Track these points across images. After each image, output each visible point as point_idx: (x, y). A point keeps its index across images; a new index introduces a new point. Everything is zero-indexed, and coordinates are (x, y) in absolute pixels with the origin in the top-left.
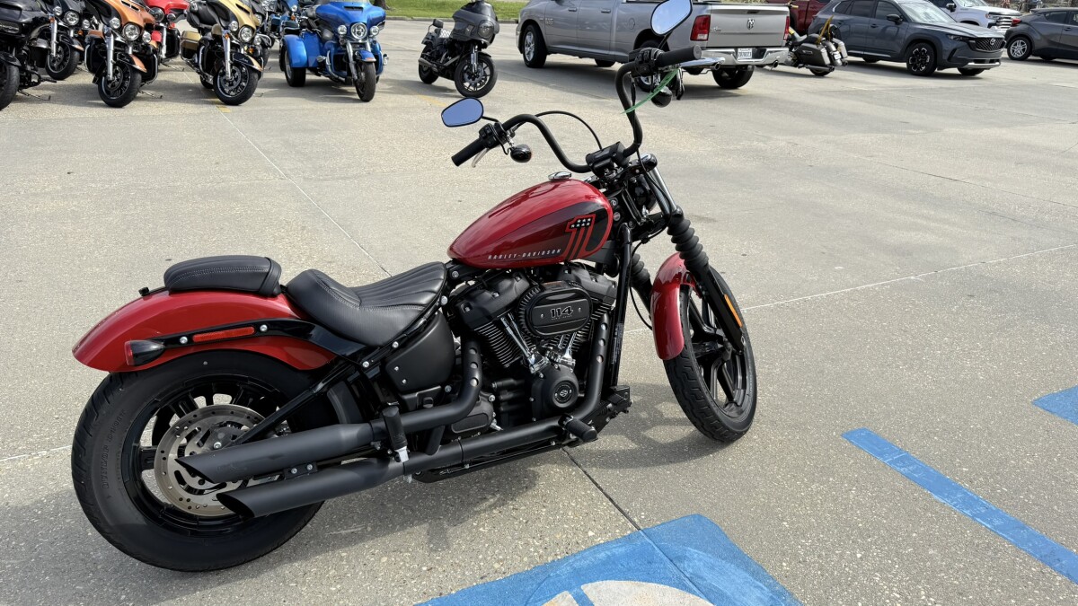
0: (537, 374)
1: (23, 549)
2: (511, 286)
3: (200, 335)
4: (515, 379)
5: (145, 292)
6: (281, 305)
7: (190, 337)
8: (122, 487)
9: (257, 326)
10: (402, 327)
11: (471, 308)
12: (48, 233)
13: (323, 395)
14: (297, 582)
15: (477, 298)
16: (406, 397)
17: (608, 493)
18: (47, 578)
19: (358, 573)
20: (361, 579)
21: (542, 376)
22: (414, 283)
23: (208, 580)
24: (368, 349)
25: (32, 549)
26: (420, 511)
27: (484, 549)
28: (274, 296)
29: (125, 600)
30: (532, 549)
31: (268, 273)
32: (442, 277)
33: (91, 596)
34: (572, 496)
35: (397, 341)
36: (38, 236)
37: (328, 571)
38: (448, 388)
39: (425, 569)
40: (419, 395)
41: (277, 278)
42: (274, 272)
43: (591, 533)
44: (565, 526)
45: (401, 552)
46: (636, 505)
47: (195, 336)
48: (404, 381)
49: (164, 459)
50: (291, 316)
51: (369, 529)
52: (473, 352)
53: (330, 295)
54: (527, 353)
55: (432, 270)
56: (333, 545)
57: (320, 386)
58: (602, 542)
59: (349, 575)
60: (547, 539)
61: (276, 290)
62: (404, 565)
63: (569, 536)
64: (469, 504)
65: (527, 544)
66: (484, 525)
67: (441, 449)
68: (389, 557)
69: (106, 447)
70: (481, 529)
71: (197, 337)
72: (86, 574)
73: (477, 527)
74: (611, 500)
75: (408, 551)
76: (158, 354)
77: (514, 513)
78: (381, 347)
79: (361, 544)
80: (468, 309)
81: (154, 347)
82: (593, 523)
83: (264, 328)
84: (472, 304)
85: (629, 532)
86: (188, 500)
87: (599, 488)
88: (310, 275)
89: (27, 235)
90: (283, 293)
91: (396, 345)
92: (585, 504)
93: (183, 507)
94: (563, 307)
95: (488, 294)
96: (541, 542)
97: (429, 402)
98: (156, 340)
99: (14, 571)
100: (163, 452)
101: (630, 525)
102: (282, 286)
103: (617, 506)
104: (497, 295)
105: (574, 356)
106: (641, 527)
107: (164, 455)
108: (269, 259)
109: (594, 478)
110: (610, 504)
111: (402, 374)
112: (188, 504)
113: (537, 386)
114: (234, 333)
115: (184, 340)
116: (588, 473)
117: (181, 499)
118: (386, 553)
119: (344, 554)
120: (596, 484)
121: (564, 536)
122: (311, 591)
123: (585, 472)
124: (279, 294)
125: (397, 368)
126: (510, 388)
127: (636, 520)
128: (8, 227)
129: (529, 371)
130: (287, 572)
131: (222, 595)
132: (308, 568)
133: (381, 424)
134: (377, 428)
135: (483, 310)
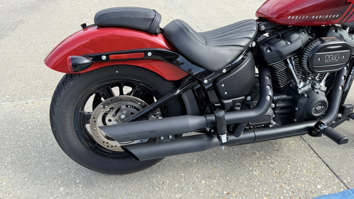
0: (303, 95)
1: (40, 146)
2: (299, 38)
3: (113, 56)
4: (287, 95)
5: (84, 26)
6: (160, 40)
7: (107, 56)
8: (75, 132)
9: (146, 52)
10: (229, 60)
11: (271, 50)
12: (73, 5)
13: (180, 96)
14: (159, 188)
15: (276, 44)
16: (225, 102)
17: (325, 161)
18: (48, 163)
19: (190, 189)
20: (191, 192)
21: (306, 95)
22: (238, 32)
23: (117, 178)
24: (208, 72)
25: (44, 146)
26: (220, 155)
27: (257, 186)
28: (156, 34)
29: (78, 183)
30: (285, 191)
31: (154, 19)
32: (255, 29)
33: (64, 178)
34: (304, 160)
35: (225, 69)
36: (70, 6)
37: (175, 184)
38: (249, 98)
39: (225, 192)
40: (233, 101)
41: (159, 23)
42: (157, 19)
43: (319, 187)
44: (303, 179)
45: (212, 179)
46: (343, 172)
47: (111, 56)
48: (226, 93)
49: (95, 121)
50: (164, 48)
51: (195, 161)
52: (267, 78)
53: (189, 36)
54: (298, 81)
55: (249, 24)
56: (178, 167)
57: (178, 91)
58: (327, 194)
59: (185, 188)
60: (293, 186)
61: (158, 31)
62: (214, 187)
63: (306, 186)
64: (246, 155)
65: (281, 187)
66: (255, 170)
67: (243, 133)
68: (206, 181)
69: (64, 113)
70: (254, 172)
71: (112, 57)
72: (64, 164)
73: (252, 171)
74: (327, 165)
75: (215, 179)
76: (88, 66)
77: (272, 165)
78: (216, 72)
79: (191, 169)
80: (269, 51)
81: (86, 61)
82: (319, 179)
83: (150, 54)
84: (272, 48)
85: (342, 190)
86: (107, 143)
87: (319, 156)
88: (178, 23)
89: (66, 5)
90: (161, 33)
91: (224, 71)
92: (312, 166)
93: (105, 145)
94: (334, 54)
95: (283, 43)
96: (290, 187)
97: (238, 106)
98: (87, 57)
99: (35, 157)
100: (94, 118)
101: (342, 185)
102: (161, 28)
103: (331, 170)
104: (289, 43)
105: (326, 85)
106: (350, 187)
107: (94, 120)
108: (154, 10)
109: (315, 150)
110: (327, 168)
111: (225, 89)
112: (107, 145)
113: (302, 101)
114: (132, 56)
115: (104, 58)
116: (311, 146)
117: (104, 142)
118: (204, 178)
119: (183, 174)
120: (317, 154)
121: (303, 186)
122: (166, 195)
123: (309, 145)
124: (159, 33)
125: (223, 85)
126: (283, 100)
127: (345, 182)
128: (60, 2)
129: (297, 92)
130: (155, 180)
131: (123, 189)
132: (165, 180)
133: (212, 118)
134: (209, 120)
135: (279, 53)
